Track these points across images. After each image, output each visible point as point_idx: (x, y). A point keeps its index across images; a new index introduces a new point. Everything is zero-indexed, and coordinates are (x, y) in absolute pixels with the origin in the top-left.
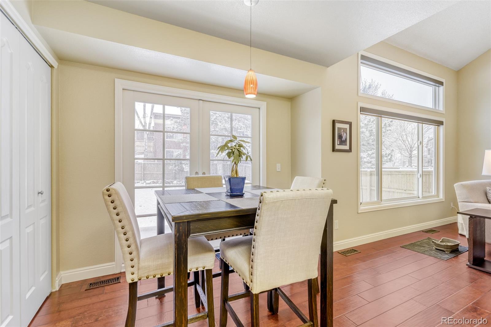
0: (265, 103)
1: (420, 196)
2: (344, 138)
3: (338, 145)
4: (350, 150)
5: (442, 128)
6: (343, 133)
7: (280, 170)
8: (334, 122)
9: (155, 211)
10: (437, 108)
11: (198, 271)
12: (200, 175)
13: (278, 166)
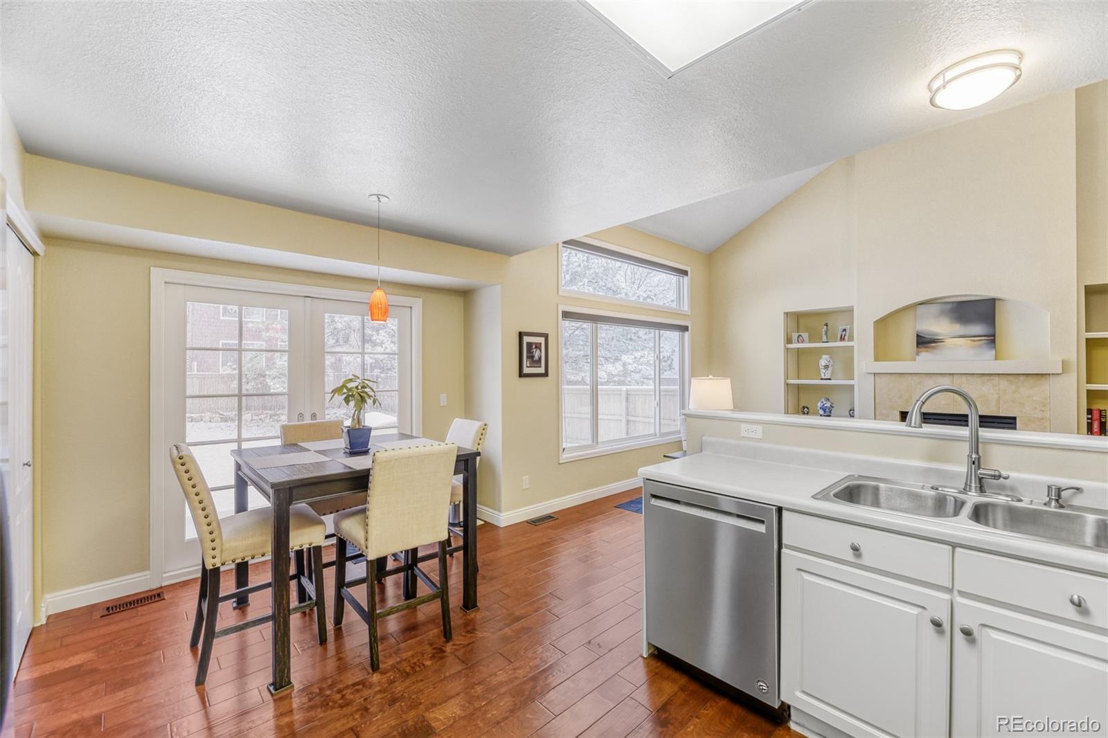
0: (420, 301)
1: (658, 434)
2: (536, 357)
3: (527, 367)
4: (546, 374)
5: (687, 334)
6: (535, 350)
7: (445, 404)
8: (521, 335)
9: (232, 481)
10: (682, 309)
11: (303, 550)
12: (308, 421)
13: (443, 397)
